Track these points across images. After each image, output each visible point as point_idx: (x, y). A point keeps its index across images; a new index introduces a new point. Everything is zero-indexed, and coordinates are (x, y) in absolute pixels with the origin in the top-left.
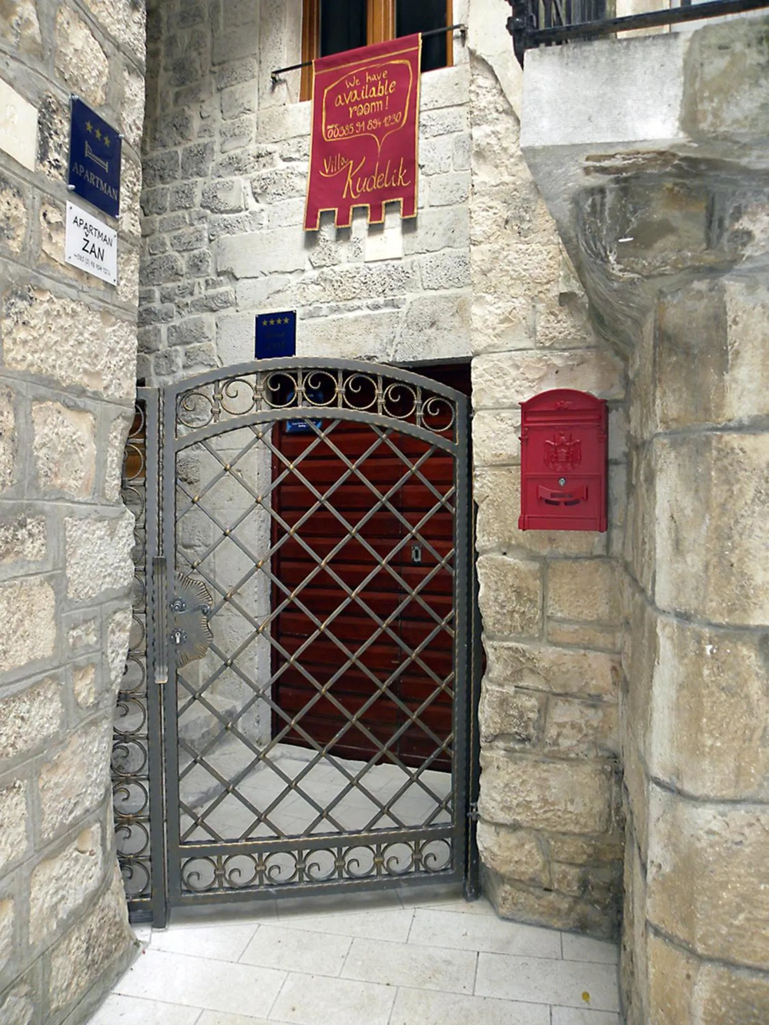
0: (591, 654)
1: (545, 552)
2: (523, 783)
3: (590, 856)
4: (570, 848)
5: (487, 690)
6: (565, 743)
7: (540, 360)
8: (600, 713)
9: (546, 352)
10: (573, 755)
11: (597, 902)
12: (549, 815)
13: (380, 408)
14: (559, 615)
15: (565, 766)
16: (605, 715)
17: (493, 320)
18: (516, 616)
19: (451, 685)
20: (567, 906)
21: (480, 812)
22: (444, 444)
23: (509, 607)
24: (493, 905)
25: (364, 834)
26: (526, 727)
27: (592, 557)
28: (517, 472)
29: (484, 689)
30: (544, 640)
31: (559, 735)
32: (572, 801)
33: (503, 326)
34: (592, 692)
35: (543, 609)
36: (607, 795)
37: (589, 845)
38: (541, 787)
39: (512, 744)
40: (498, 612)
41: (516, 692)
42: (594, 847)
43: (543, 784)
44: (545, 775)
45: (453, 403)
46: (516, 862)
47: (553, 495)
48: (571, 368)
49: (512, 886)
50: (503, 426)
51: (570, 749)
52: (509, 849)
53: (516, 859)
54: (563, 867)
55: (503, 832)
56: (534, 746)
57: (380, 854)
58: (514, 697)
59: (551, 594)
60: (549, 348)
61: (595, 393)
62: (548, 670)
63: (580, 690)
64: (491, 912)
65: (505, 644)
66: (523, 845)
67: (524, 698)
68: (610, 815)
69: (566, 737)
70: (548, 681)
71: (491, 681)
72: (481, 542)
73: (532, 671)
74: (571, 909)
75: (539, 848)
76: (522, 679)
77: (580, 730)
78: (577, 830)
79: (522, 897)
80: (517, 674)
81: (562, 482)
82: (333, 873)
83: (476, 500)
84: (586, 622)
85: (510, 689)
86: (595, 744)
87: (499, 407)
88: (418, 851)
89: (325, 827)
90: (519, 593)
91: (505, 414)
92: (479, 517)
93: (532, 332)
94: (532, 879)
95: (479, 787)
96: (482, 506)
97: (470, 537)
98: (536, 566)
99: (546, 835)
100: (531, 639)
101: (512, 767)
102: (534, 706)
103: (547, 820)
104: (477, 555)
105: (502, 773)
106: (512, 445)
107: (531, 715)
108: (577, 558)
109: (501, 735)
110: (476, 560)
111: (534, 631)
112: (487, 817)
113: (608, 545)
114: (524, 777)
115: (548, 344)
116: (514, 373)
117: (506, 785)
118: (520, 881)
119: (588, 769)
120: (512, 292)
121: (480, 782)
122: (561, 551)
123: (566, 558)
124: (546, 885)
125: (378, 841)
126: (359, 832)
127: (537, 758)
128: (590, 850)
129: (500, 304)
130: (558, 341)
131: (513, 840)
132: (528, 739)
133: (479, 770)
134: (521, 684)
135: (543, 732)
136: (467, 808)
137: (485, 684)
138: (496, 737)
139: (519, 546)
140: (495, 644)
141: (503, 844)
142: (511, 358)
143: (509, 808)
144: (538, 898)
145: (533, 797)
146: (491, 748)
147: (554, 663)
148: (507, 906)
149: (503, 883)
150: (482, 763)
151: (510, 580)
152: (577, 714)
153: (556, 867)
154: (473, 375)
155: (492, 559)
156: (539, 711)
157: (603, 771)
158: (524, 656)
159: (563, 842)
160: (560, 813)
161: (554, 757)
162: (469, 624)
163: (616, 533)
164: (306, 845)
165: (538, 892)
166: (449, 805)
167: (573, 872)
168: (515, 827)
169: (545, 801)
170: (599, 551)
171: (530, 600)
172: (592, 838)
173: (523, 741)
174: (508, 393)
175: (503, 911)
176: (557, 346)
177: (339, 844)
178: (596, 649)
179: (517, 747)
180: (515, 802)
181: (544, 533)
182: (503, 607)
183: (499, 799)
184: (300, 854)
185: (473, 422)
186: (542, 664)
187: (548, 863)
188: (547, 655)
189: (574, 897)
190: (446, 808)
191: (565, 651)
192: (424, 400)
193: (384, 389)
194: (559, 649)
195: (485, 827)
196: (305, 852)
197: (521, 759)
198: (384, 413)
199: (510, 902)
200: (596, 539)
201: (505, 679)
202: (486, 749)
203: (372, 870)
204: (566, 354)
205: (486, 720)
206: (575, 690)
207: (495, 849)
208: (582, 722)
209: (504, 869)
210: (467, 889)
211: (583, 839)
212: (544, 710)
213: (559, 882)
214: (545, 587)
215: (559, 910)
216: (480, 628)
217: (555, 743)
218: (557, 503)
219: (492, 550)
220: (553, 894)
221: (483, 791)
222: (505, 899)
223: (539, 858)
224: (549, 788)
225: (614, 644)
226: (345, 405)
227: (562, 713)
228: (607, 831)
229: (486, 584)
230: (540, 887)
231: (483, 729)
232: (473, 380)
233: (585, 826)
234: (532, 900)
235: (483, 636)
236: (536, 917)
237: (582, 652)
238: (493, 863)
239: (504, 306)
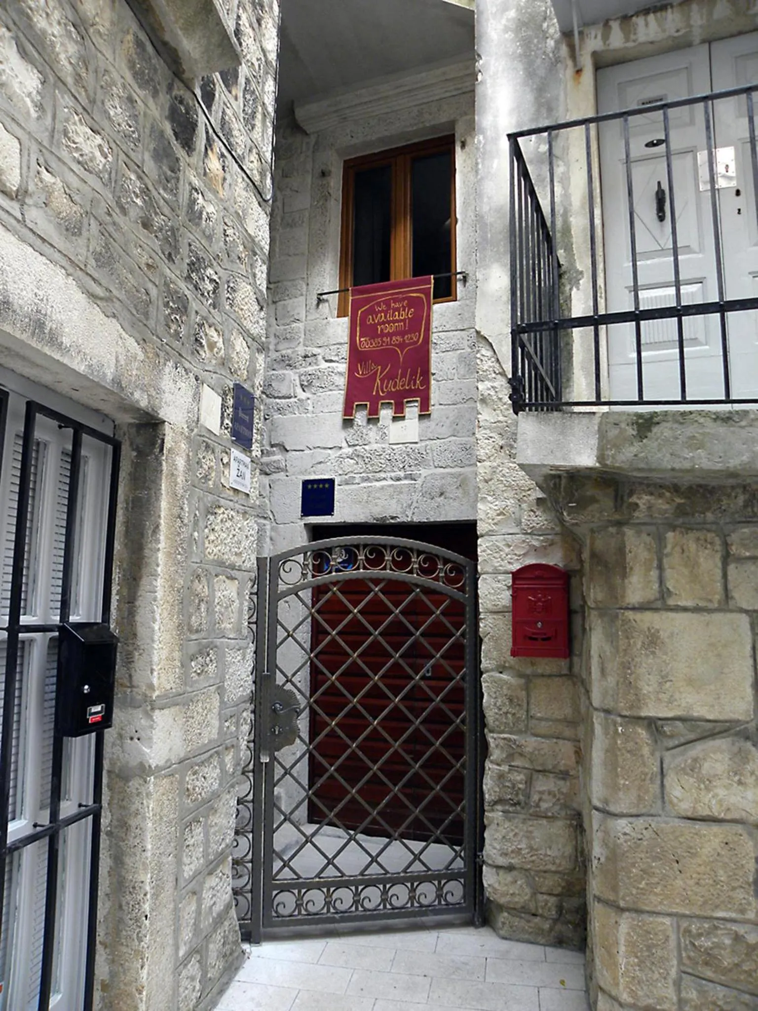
0: (561, 742)
1: (529, 671)
2: (515, 835)
3: (563, 888)
4: (549, 882)
5: (489, 769)
6: (544, 805)
7: (524, 541)
8: (568, 783)
9: (528, 536)
10: (550, 814)
11: (570, 922)
12: (534, 858)
13: (415, 571)
14: (539, 715)
15: (544, 822)
16: (571, 784)
17: (492, 514)
18: (509, 716)
19: (463, 766)
20: (548, 926)
21: (485, 858)
22: (459, 595)
23: (504, 710)
24: (494, 929)
25: (402, 875)
26: (517, 794)
27: (561, 676)
28: (509, 616)
29: (487, 768)
30: (529, 733)
31: (540, 800)
32: (550, 848)
33: (499, 517)
34: (562, 768)
35: (527, 711)
36: (574, 843)
37: (562, 879)
38: (528, 837)
39: (507, 807)
40: (496, 713)
41: (510, 770)
42: (567, 881)
43: (529, 836)
44: (531, 829)
45: (465, 567)
46: (512, 895)
47: (534, 634)
48: (545, 548)
49: (509, 913)
50: (499, 585)
51: (547, 809)
52: (506, 885)
53: (511, 892)
54: (545, 897)
55: (501, 872)
56: (523, 808)
57: (413, 890)
58: (509, 773)
59: (532, 701)
60: (530, 534)
61: (561, 565)
62: (532, 753)
63: (554, 767)
64: (494, 934)
65: (502, 736)
66: (516, 882)
67: (516, 774)
68: (576, 857)
69: (545, 801)
70: (532, 762)
71: (492, 762)
72: (485, 664)
73: (521, 755)
74: (551, 929)
75: (528, 884)
76: (513, 761)
77: (555, 796)
78: (553, 868)
79: (516, 922)
80: (510, 757)
81: (539, 625)
82: (379, 905)
83: (481, 635)
84: (557, 720)
85: (505, 768)
86: (565, 806)
87: (496, 572)
88: (440, 888)
89: (374, 869)
90: (511, 701)
91: (500, 577)
92: (483, 647)
93: (519, 523)
94: (523, 907)
95: (483, 840)
96: (486, 640)
97: (477, 661)
98: (522, 681)
99: (532, 873)
100: (519, 732)
101: (507, 824)
102: (522, 780)
103: (533, 862)
104: (482, 673)
105: (500, 828)
106: (505, 598)
107: (521, 786)
108: (550, 676)
109: (499, 801)
110: (481, 676)
111: (522, 726)
112: (490, 862)
113: (571, 667)
114: (517, 831)
115: (529, 531)
116: (507, 550)
117: (504, 837)
118: (515, 909)
119: (560, 823)
120: (505, 495)
121: (485, 835)
122: (540, 671)
123: (543, 676)
124: (533, 911)
125: (412, 879)
126: (399, 873)
127: (524, 817)
128: (563, 884)
129: (497, 503)
130: (536, 530)
131: (509, 877)
132: (518, 803)
133: (483, 828)
134: (513, 764)
135: (529, 798)
136: (476, 856)
137: (488, 765)
138: (496, 803)
139: (511, 668)
140: (495, 735)
141: (502, 881)
142: (504, 540)
143: (506, 854)
144: (529, 921)
145: (523, 846)
146: (493, 810)
147: (535, 749)
148: (505, 928)
149: (502, 912)
150: (486, 822)
151: (505, 691)
152: (553, 784)
153: (540, 897)
154: (479, 550)
155: (492, 676)
156: (526, 783)
157: (571, 825)
158: (515, 744)
159: (545, 878)
160: (542, 857)
161: (538, 816)
162: (476, 722)
163: (576, 659)
164: (361, 882)
165: (527, 917)
166: (462, 854)
167: (553, 900)
168: (510, 868)
169: (531, 848)
170: (565, 671)
171: (519, 705)
172: (564, 874)
173: (515, 805)
174: (503, 563)
175: (502, 932)
176: (535, 532)
177: (384, 881)
178: (564, 739)
179: (511, 809)
180: (510, 849)
181: (529, 659)
182: (500, 709)
183: (498, 847)
184: (357, 889)
185: (479, 581)
186: (527, 749)
187: (534, 894)
188: (530, 743)
189: (553, 919)
190: (460, 856)
191: (543, 740)
192: (444, 565)
193: (418, 558)
194: (539, 739)
195: (489, 869)
196: (360, 888)
197: (514, 818)
198: (418, 575)
199: (507, 925)
200: (563, 663)
201: (502, 761)
202: (489, 811)
203: (407, 903)
204: (542, 538)
205: (489, 790)
206: (550, 767)
207: (496, 886)
208: (556, 789)
209: (502, 901)
210: (476, 919)
211: (558, 875)
212: (529, 782)
213: (543, 908)
214: (528, 696)
215: (543, 930)
216: (484, 725)
217: (538, 806)
218: (536, 639)
219: (492, 670)
220: (538, 918)
221: (487, 842)
222: (504, 923)
223: (528, 890)
224: (534, 838)
225: (576, 735)
226: (391, 569)
227: (543, 784)
228: (575, 869)
229: (488, 694)
230: (529, 913)
231: (487, 796)
232: (479, 553)
233: (560, 865)
234: (523, 923)
235: (486, 731)
236: (527, 936)
237: (555, 740)
238: (495, 896)
239: (499, 504)
